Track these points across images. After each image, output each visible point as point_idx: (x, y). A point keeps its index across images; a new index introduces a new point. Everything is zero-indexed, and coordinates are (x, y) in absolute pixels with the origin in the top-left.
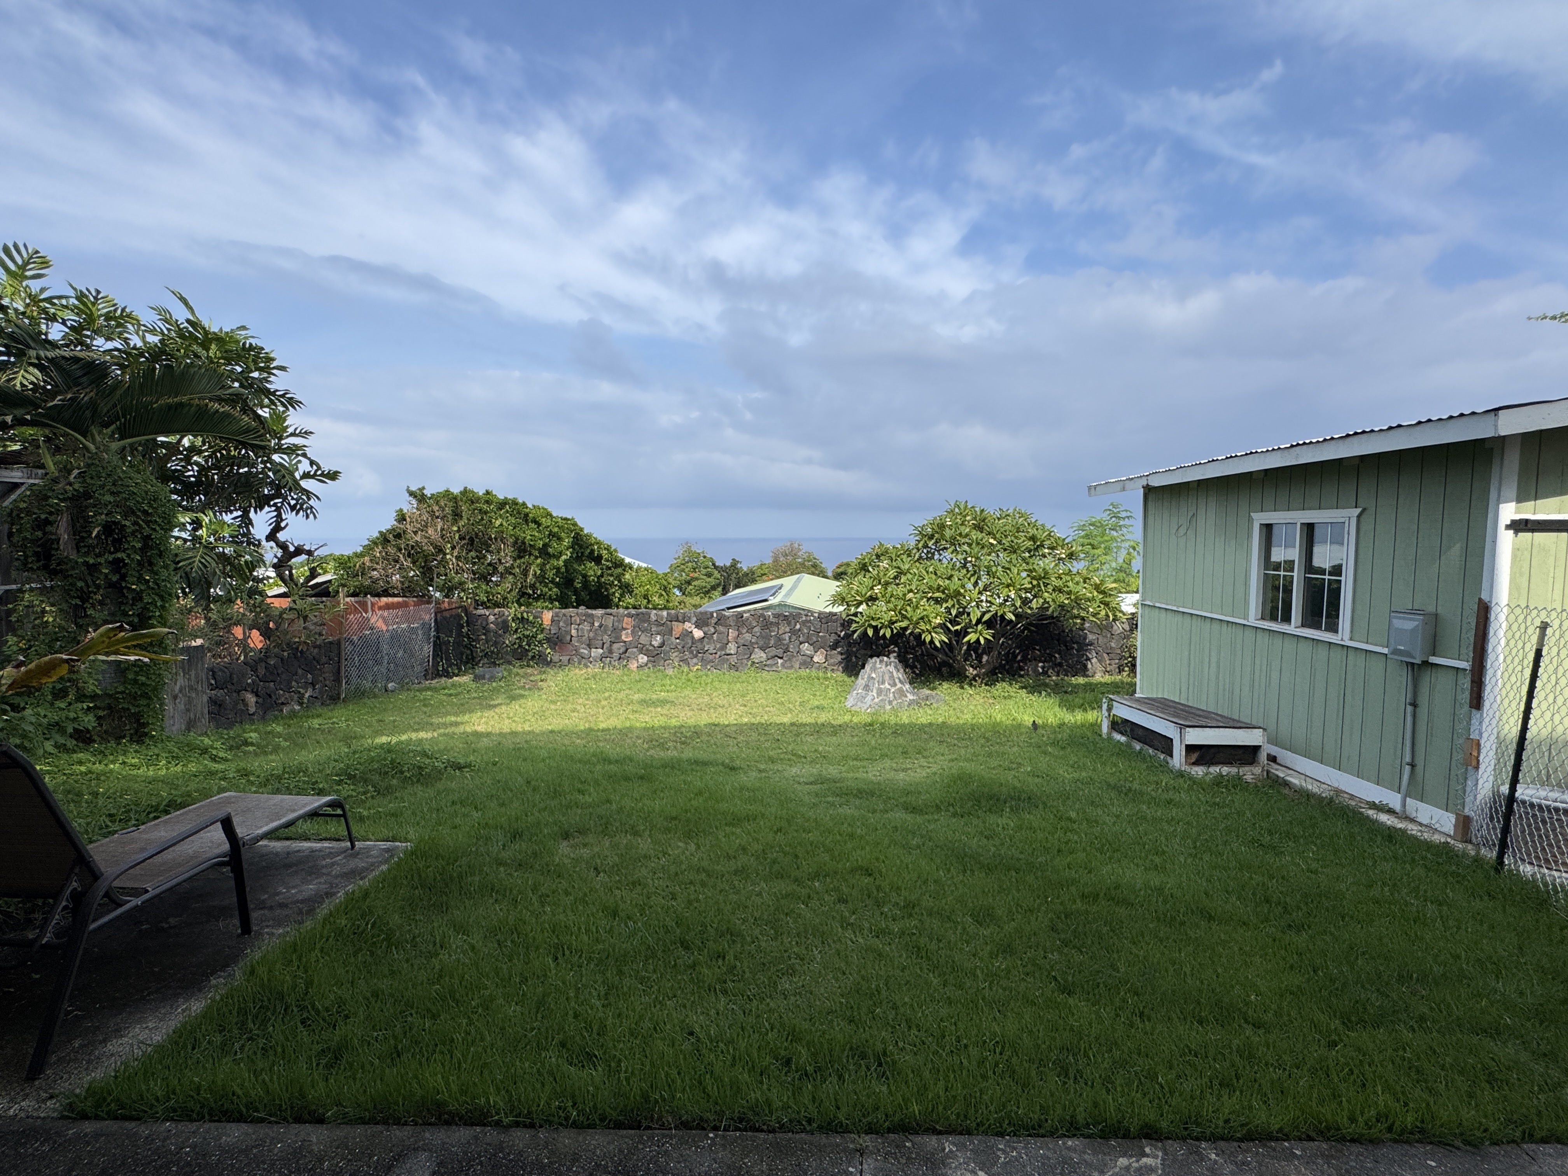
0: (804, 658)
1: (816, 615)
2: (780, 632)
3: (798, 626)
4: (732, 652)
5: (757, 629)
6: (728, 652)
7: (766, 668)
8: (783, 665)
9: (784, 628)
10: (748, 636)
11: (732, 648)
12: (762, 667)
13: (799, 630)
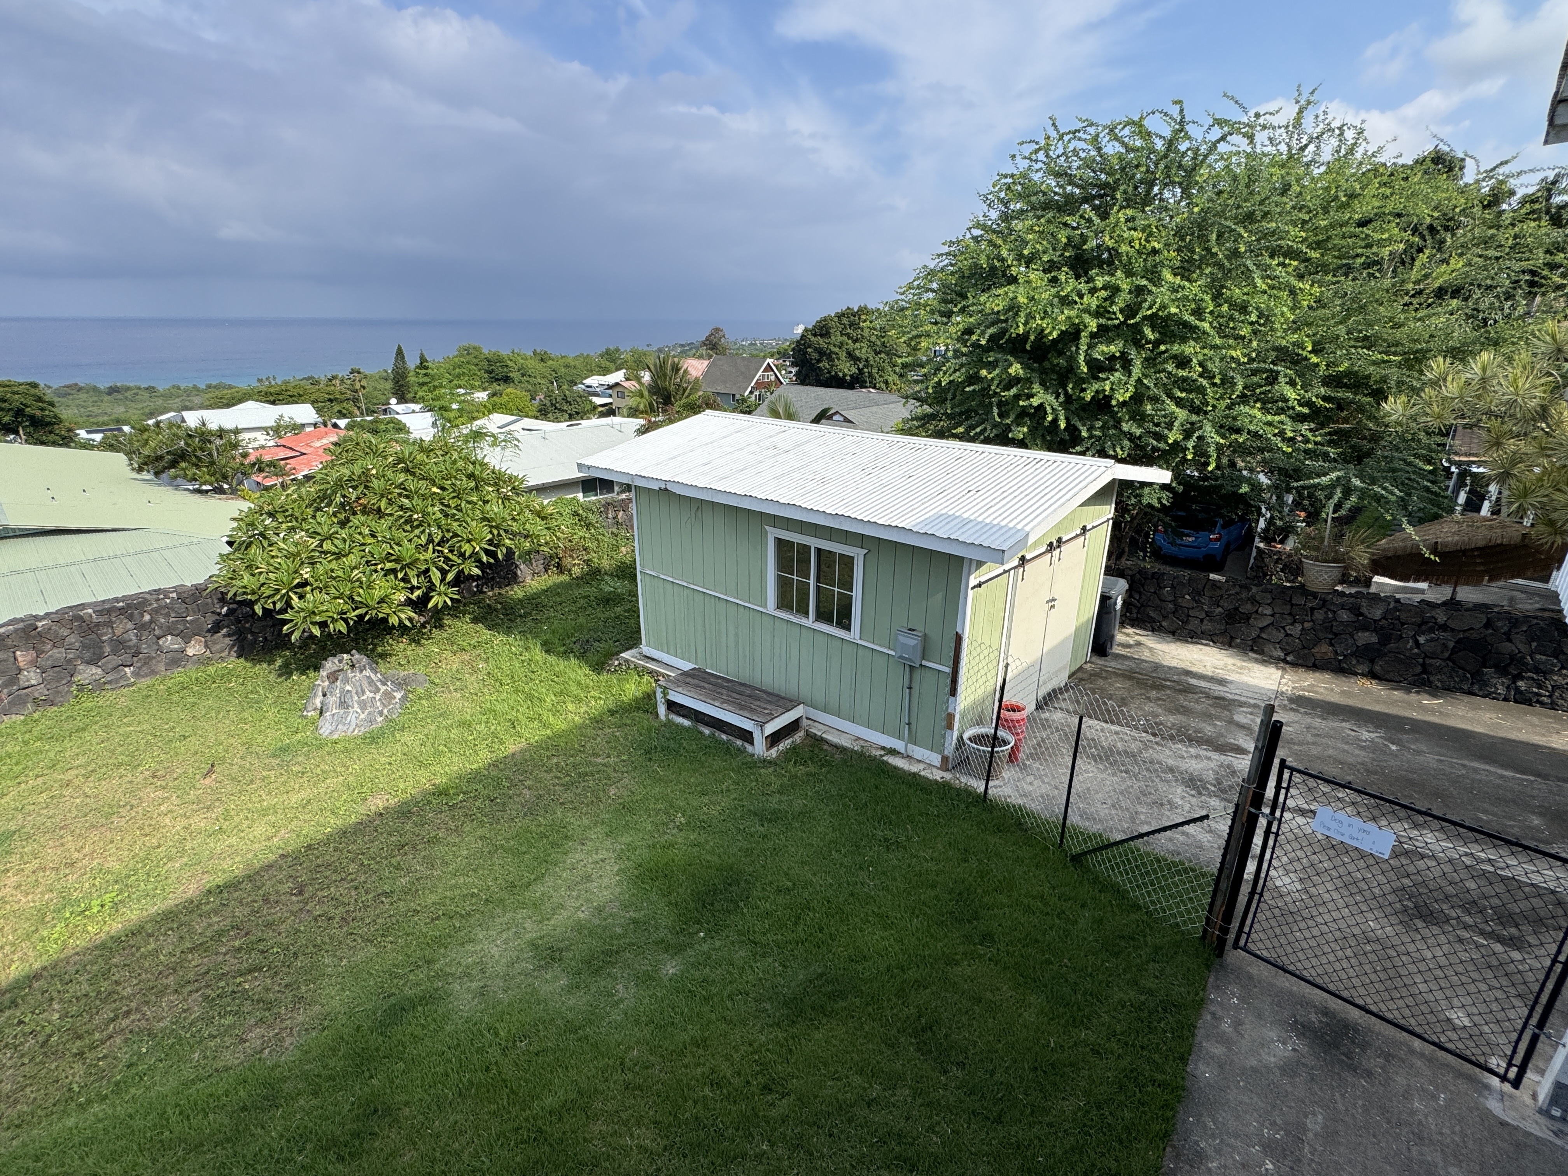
0: (169, 655)
1: (174, 595)
2: (118, 632)
3: (147, 617)
4: (33, 682)
5: (72, 639)
6: (23, 684)
7: (107, 687)
8: (136, 674)
9: (123, 627)
10: (58, 654)
11: (31, 677)
12: (99, 686)
13: (151, 621)
